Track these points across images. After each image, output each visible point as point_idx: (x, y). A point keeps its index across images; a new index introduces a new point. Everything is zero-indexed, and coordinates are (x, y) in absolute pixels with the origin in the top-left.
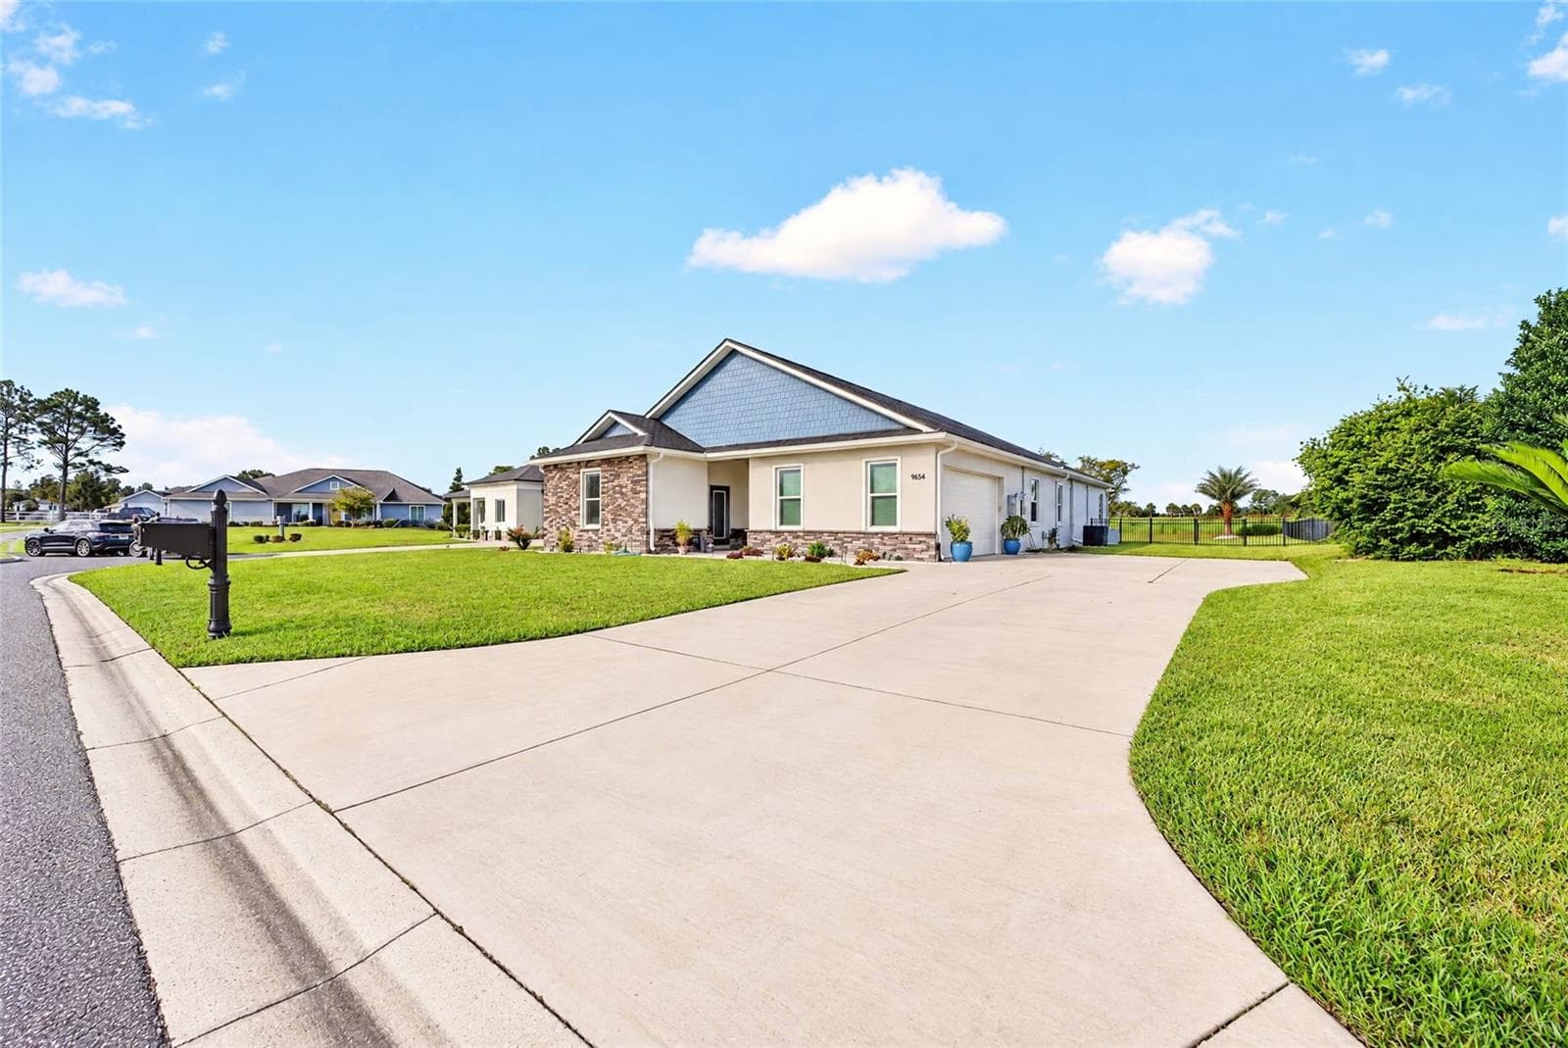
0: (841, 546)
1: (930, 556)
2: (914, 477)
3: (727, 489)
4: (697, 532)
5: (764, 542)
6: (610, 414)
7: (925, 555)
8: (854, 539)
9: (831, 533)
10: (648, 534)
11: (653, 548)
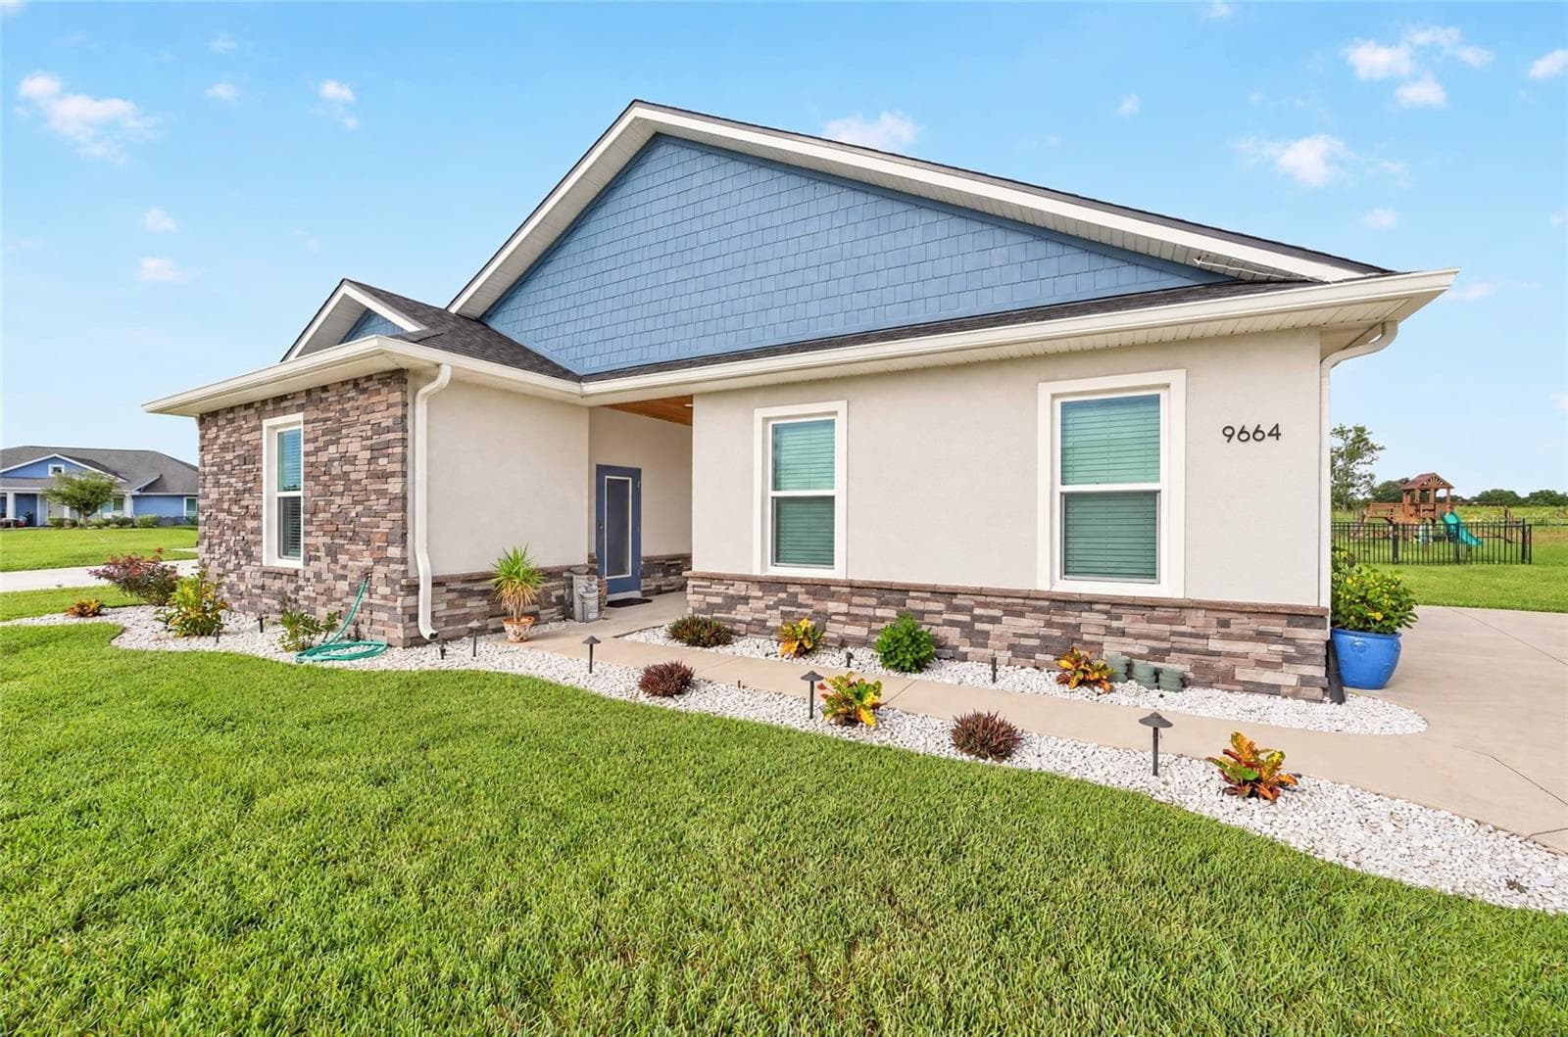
0: (968, 630)
1: (1306, 681)
2: (1229, 433)
3: (636, 473)
4: (559, 575)
5: (732, 602)
6: (347, 290)
7: (1288, 677)
8: (1011, 611)
9: (936, 593)
10: (413, 589)
11: (426, 631)
